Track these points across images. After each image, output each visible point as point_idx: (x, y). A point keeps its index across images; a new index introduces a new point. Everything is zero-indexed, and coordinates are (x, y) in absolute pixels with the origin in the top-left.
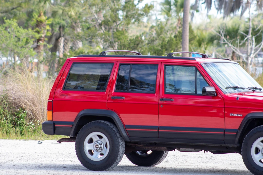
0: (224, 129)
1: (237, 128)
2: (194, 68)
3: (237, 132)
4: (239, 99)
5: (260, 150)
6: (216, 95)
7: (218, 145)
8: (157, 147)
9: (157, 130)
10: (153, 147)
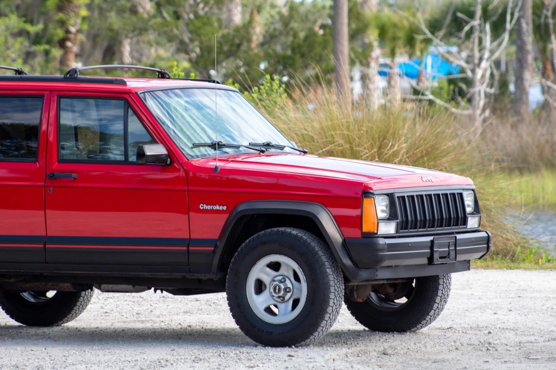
0: (186, 239)
1: (216, 236)
2: (123, 102)
3: (216, 245)
4: (219, 170)
5: (265, 286)
6: (168, 162)
7: (178, 275)
8: (51, 284)
9: (42, 246)
10: (43, 283)
